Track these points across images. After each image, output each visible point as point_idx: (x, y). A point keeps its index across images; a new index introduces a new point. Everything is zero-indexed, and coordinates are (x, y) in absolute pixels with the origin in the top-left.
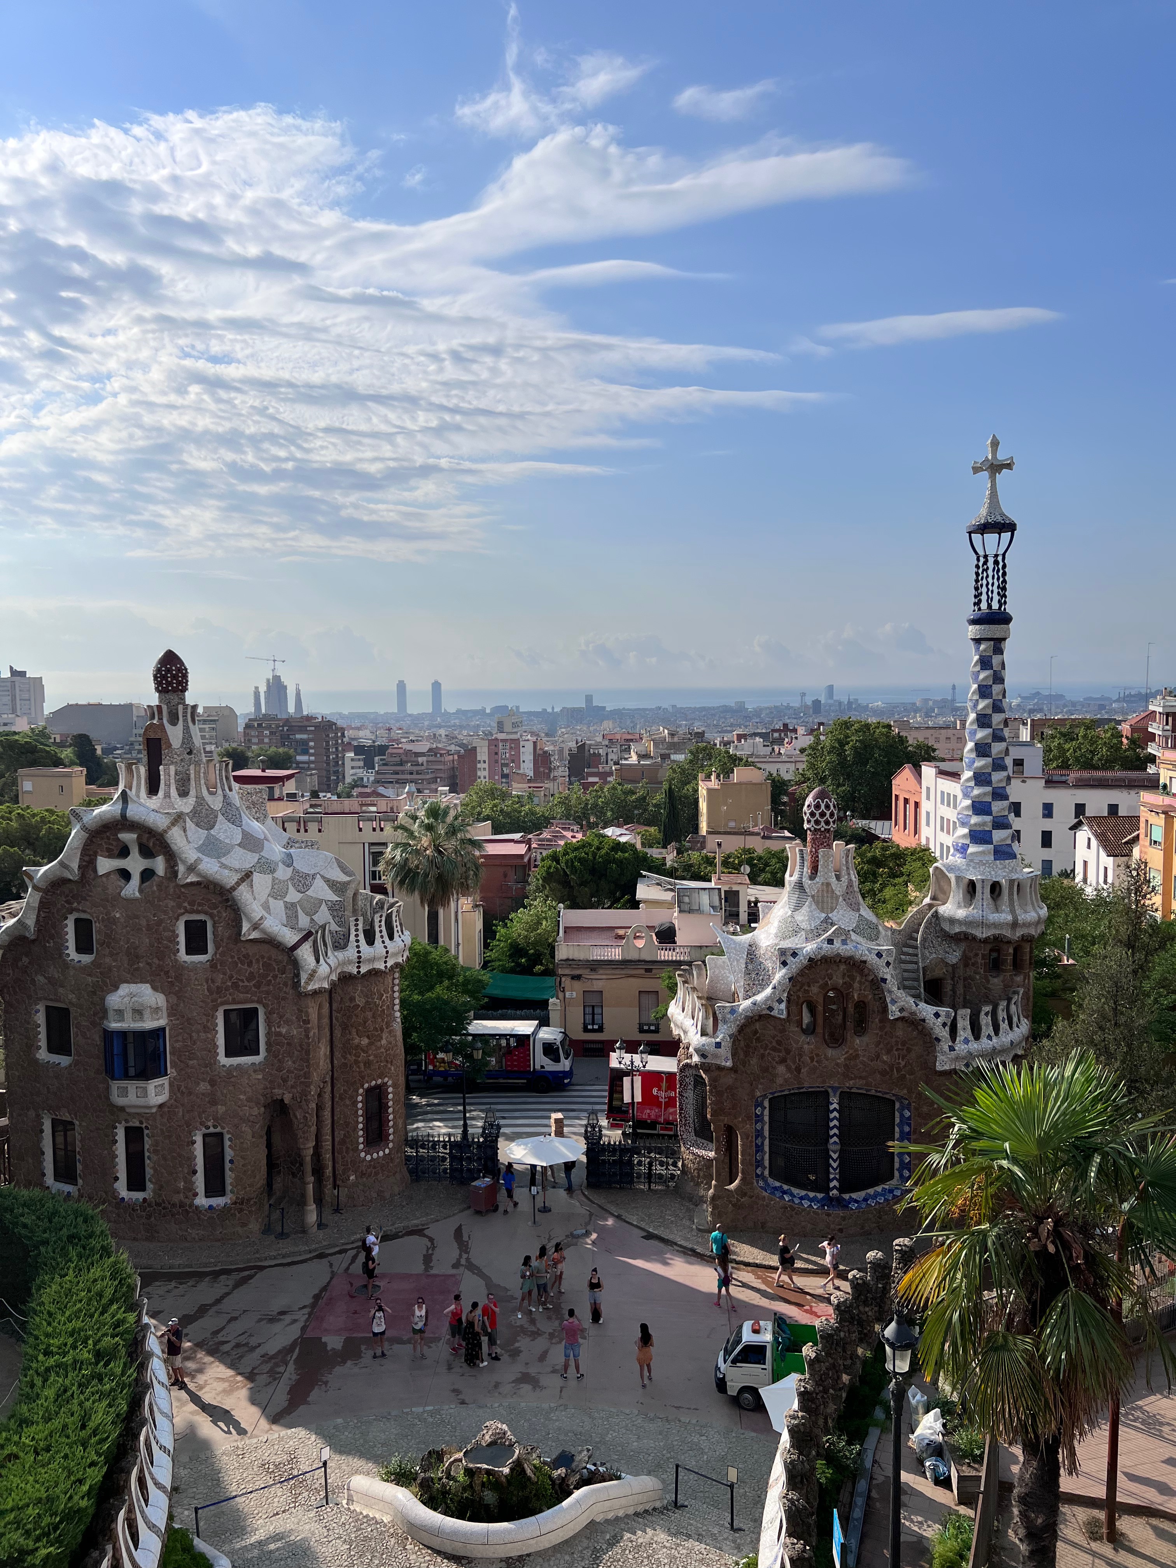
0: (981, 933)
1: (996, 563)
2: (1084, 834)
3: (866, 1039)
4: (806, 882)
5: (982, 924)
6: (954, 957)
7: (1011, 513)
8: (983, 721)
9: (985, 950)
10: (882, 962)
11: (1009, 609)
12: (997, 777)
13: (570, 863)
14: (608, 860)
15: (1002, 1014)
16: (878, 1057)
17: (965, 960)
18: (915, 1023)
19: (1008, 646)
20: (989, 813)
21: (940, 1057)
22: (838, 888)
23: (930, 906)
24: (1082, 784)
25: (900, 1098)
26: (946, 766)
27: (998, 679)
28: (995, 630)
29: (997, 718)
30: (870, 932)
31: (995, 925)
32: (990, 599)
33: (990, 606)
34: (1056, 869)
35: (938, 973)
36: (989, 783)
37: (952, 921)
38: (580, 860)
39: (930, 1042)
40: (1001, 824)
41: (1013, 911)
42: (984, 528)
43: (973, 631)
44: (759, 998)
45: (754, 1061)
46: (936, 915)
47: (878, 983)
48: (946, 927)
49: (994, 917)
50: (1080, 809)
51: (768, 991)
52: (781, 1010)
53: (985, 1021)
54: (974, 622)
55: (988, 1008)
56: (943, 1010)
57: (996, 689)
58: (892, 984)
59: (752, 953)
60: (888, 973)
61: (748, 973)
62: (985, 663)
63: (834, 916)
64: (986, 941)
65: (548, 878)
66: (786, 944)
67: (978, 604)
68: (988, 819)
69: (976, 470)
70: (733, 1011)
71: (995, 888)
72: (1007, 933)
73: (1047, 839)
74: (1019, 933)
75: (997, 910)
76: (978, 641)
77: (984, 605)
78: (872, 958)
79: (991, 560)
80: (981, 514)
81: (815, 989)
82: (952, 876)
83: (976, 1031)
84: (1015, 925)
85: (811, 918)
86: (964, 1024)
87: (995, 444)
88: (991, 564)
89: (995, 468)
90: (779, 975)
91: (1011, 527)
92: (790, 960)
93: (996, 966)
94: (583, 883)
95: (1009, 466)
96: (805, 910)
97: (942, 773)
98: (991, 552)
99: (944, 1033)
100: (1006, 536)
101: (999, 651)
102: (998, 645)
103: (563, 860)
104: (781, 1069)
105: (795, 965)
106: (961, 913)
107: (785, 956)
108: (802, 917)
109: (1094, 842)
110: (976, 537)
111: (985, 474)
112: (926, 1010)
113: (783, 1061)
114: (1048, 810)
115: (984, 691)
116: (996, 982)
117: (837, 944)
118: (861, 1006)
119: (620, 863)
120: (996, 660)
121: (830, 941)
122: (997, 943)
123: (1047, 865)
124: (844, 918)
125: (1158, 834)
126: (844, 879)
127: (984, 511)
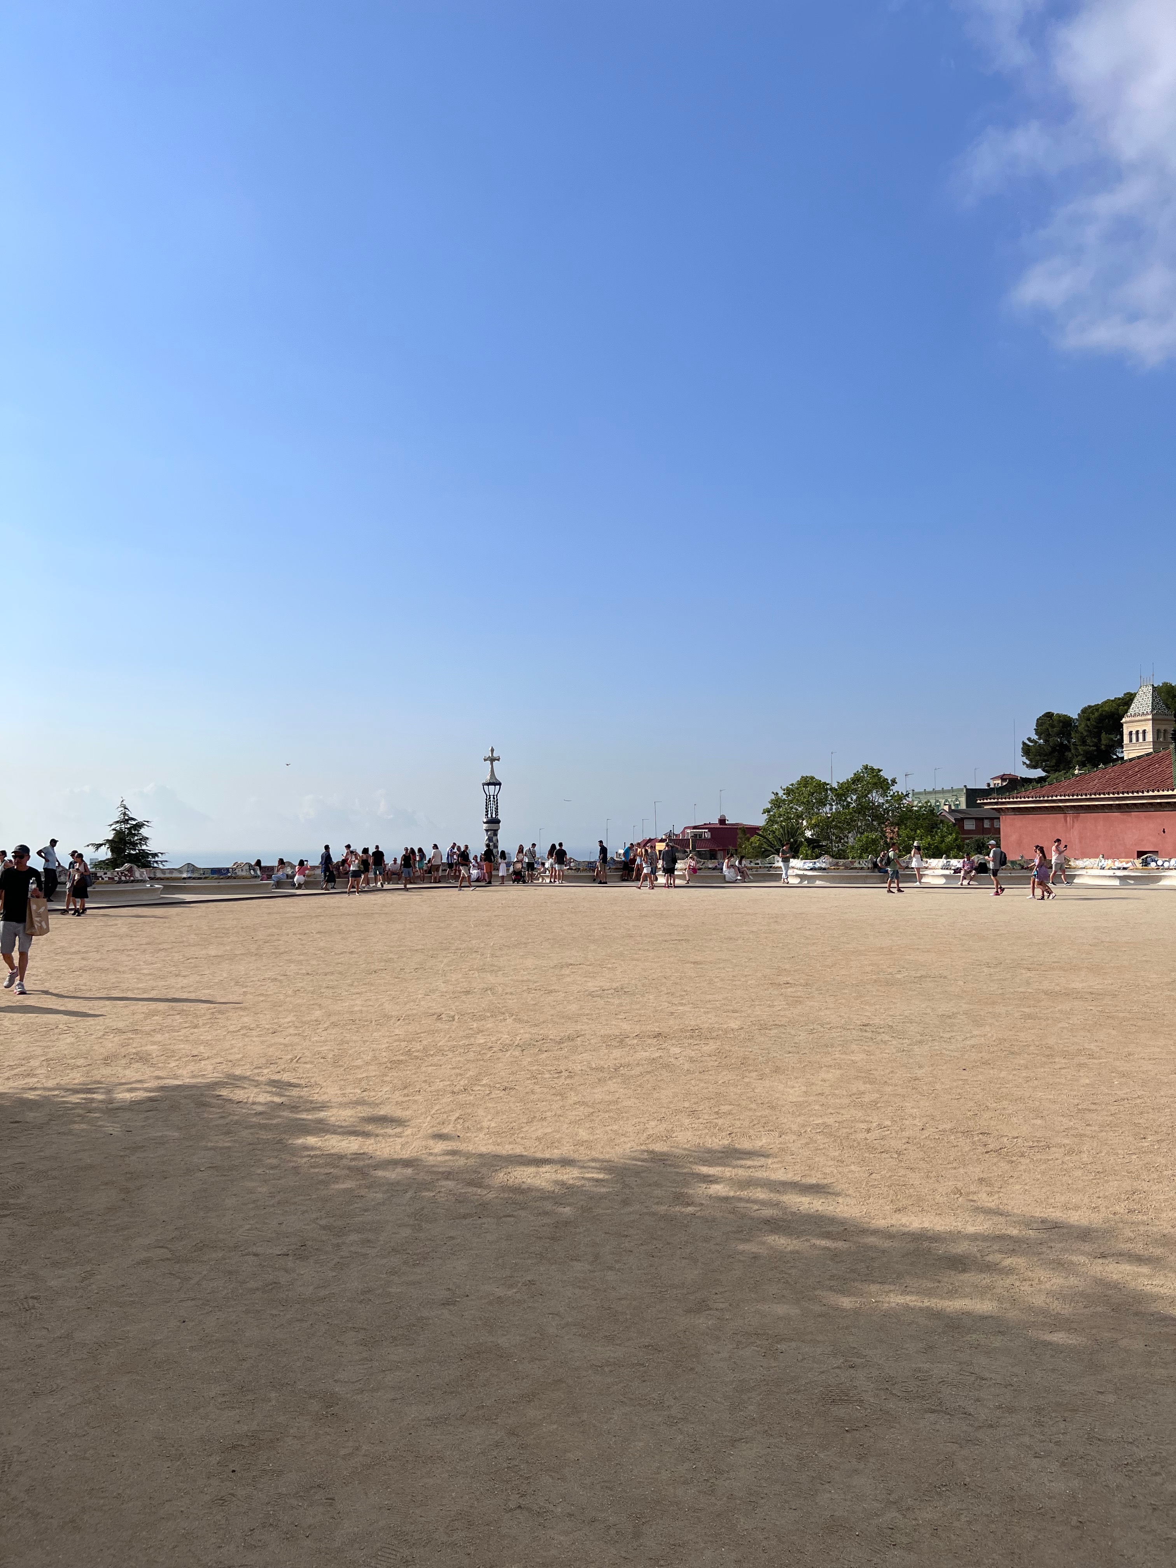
1: (494, 798)
7: (499, 777)
11: (499, 817)
19: (499, 833)
28: (493, 826)
32: (492, 814)
33: (492, 816)
42: (489, 784)
43: (485, 826)
54: (485, 822)
67: (487, 815)
69: (485, 760)
76: (487, 831)
77: (489, 816)
79: (492, 797)
80: (487, 778)
87: (492, 750)
88: (492, 799)
89: (492, 760)
91: (500, 784)
95: (498, 760)
98: (492, 794)
100: (498, 787)
101: (496, 835)
102: (495, 832)
110: (486, 787)
111: (489, 762)
120: (494, 839)
127: (489, 777)
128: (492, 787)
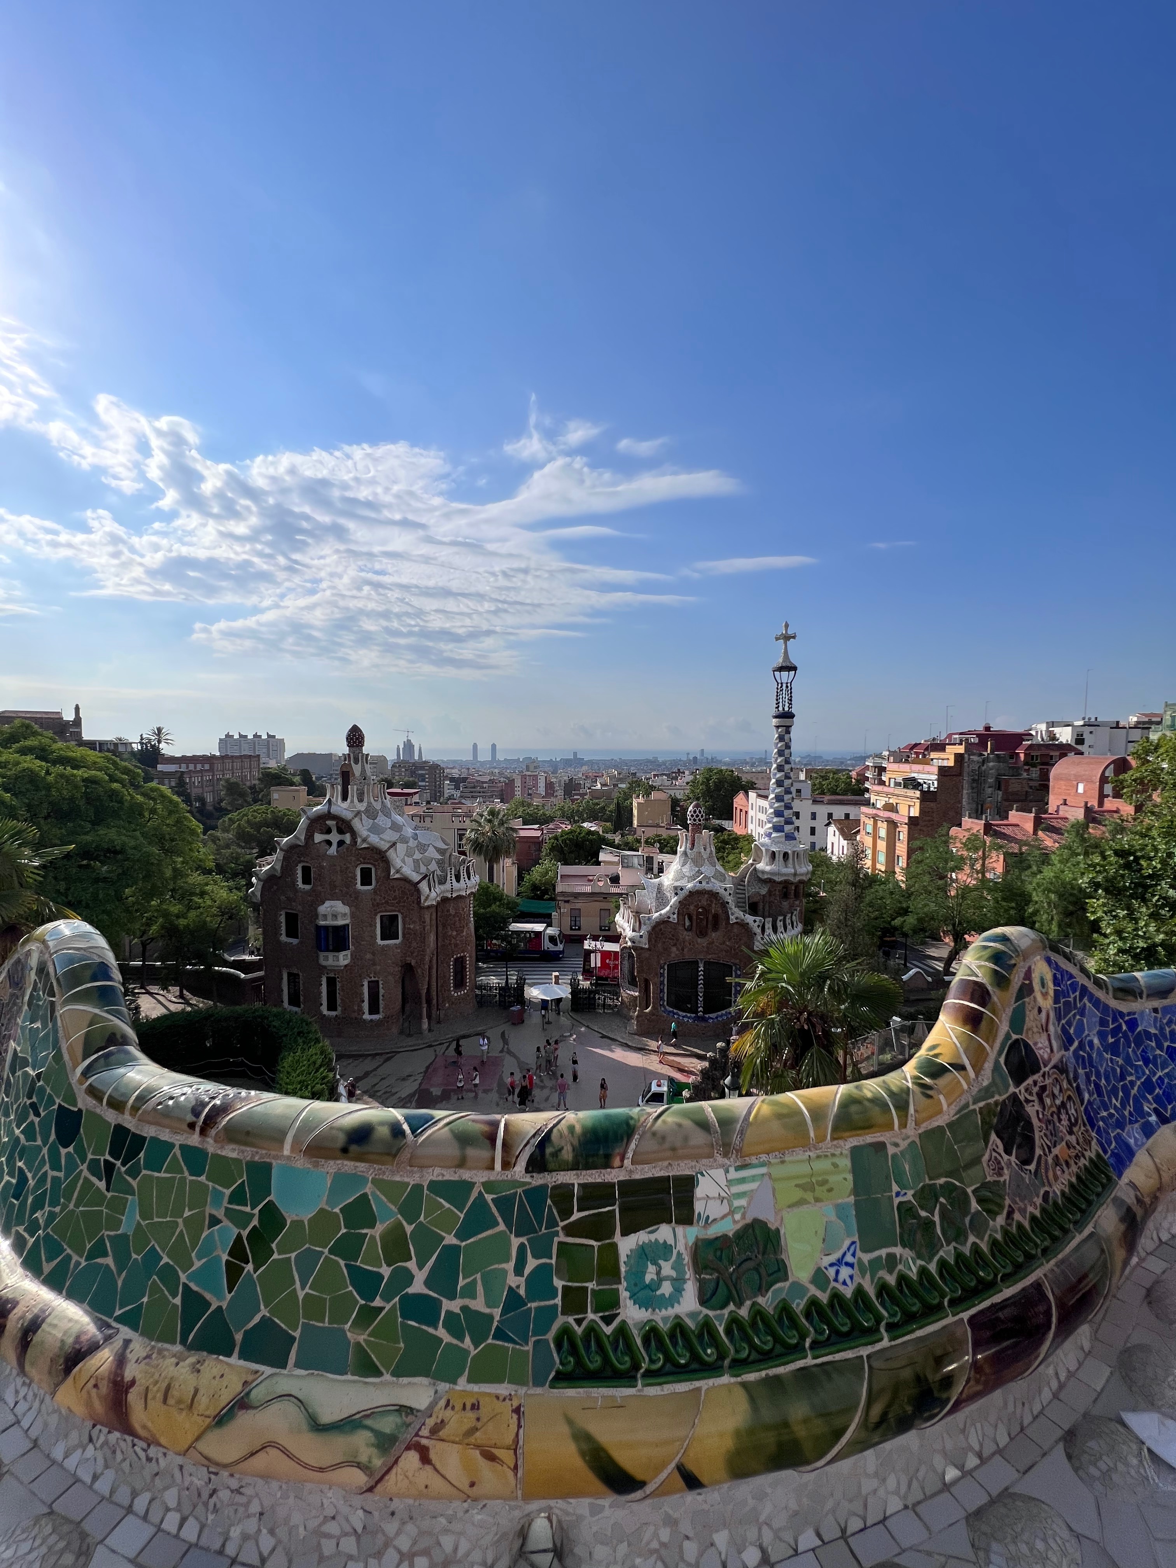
0: (778, 879)
1: (787, 687)
2: (832, 829)
3: (718, 933)
4: (689, 851)
5: (779, 874)
6: (764, 891)
7: (794, 660)
8: (780, 768)
9: (780, 887)
10: (727, 893)
11: (793, 711)
12: (787, 797)
13: (564, 841)
14: (585, 840)
15: (788, 921)
16: (724, 943)
17: (770, 892)
18: (743, 925)
19: (793, 730)
20: (783, 816)
21: (756, 943)
22: (705, 855)
23: (752, 865)
24: (831, 803)
25: (735, 964)
26: (761, 792)
27: (788, 747)
28: (786, 722)
29: (787, 767)
30: (722, 878)
31: (785, 875)
32: (784, 706)
33: (784, 709)
34: (817, 848)
35: (755, 899)
36: (783, 801)
37: (763, 872)
38: (570, 840)
39: (751, 935)
40: (789, 822)
41: (794, 867)
42: (781, 669)
43: (775, 721)
44: (663, 912)
45: (660, 945)
46: (755, 869)
47: (724, 905)
48: (760, 875)
49: (784, 870)
50: (830, 816)
51: (668, 908)
52: (674, 918)
53: (780, 924)
54: (776, 717)
55: (781, 918)
56: (758, 919)
57: (787, 751)
58: (732, 905)
59: (659, 888)
60: (730, 899)
61: (657, 899)
62: (781, 738)
63: (703, 869)
64: (780, 883)
65: (552, 849)
66: (678, 884)
67: (778, 708)
68: (782, 819)
69: (777, 639)
70: (649, 919)
71: (786, 855)
72: (791, 879)
73: (813, 831)
74: (798, 879)
75: (786, 867)
76: (778, 727)
77: (781, 709)
78: (722, 891)
79: (784, 685)
80: (780, 661)
81: (692, 907)
82: (763, 849)
83: (775, 930)
84: (795, 874)
85: (691, 870)
86: (768, 926)
87: (787, 626)
88: (784, 687)
89: (787, 638)
90: (674, 900)
91: (795, 669)
92: (679, 892)
93: (785, 896)
94: (571, 852)
95: (794, 637)
96: (688, 866)
97: (759, 796)
98: (784, 681)
99: (759, 931)
100: (792, 673)
101: (788, 732)
102: (788, 730)
103: (560, 840)
104: (674, 949)
105: (682, 894)
106: (768, 868)
107: (677, 890)
108: (686, 870)
109: (837, 833)
110: (777, 673)
111: (782, 641)
112: (749, 919)
113: (675, 945)
114: (814, 816)
115: (780, 753)
116: (785, 904)
117: (704, 883)
118: (716, 917)
119: (591, 841)
120: (787, 737)
121: (700, 882)
122: (786, 884)
123: (813, 845)
124: (708, 870)
125: (870, 829)
126: (708, 850)
127: (781, 660)
128: (785, 674)
